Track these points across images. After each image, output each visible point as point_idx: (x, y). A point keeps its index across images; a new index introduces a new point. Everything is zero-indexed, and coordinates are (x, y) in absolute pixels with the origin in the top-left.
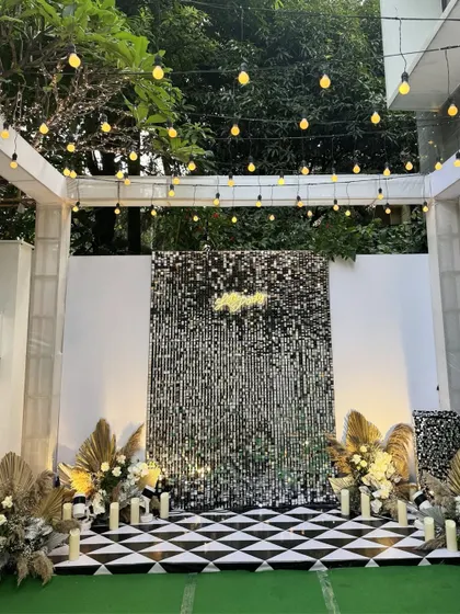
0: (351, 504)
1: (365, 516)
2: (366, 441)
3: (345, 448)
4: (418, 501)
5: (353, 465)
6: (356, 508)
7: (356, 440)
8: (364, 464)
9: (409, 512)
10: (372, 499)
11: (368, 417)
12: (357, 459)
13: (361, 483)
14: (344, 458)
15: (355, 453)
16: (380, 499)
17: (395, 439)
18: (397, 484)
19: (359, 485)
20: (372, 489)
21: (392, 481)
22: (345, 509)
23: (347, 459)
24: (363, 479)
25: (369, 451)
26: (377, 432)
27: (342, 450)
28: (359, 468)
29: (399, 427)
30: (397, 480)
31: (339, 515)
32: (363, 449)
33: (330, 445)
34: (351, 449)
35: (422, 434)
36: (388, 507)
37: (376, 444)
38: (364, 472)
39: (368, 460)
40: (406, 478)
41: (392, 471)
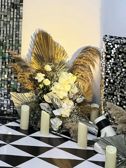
0: (31, 119)
1: (44, 133)
2: (51, 60)
3: (29, 65)
4: (101, 126)
5: (36, 83)
6: (36, 123)
7: (41, 59)
8: (47, 82)
9: (89, 132)
10: (53, 116)
11: (55, 37)
12: (40, 77)
13: (43, 101)
14: (27, 75)
15: (38, 71)
16: (60, 117)
17: (82, 60)
18: (79, 105)
19: (40, 102)
20: (53, 107)
21: (75, 102)
22: (24, 123)
23: (31, 76)
24: (46, 97)
25: (54, 70)
26: (64, 52)
27: (26, 67)
28: (41, 86)
29: (87, 50)
30: (79, 100)
31: (17, 129)
32: (48, 68)
33: (14, 61)
34: (35, 66)
35: (112, 61)
36: (68, 125)
37: (62, 63)
38: (46, 90)
39: (51, 79)
40: (89, 99)
41: (76, 90)
